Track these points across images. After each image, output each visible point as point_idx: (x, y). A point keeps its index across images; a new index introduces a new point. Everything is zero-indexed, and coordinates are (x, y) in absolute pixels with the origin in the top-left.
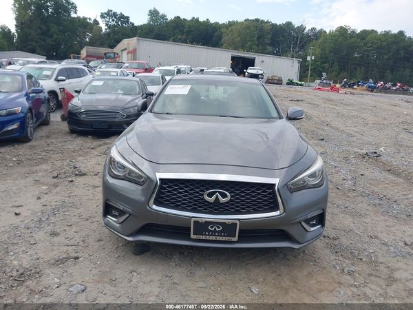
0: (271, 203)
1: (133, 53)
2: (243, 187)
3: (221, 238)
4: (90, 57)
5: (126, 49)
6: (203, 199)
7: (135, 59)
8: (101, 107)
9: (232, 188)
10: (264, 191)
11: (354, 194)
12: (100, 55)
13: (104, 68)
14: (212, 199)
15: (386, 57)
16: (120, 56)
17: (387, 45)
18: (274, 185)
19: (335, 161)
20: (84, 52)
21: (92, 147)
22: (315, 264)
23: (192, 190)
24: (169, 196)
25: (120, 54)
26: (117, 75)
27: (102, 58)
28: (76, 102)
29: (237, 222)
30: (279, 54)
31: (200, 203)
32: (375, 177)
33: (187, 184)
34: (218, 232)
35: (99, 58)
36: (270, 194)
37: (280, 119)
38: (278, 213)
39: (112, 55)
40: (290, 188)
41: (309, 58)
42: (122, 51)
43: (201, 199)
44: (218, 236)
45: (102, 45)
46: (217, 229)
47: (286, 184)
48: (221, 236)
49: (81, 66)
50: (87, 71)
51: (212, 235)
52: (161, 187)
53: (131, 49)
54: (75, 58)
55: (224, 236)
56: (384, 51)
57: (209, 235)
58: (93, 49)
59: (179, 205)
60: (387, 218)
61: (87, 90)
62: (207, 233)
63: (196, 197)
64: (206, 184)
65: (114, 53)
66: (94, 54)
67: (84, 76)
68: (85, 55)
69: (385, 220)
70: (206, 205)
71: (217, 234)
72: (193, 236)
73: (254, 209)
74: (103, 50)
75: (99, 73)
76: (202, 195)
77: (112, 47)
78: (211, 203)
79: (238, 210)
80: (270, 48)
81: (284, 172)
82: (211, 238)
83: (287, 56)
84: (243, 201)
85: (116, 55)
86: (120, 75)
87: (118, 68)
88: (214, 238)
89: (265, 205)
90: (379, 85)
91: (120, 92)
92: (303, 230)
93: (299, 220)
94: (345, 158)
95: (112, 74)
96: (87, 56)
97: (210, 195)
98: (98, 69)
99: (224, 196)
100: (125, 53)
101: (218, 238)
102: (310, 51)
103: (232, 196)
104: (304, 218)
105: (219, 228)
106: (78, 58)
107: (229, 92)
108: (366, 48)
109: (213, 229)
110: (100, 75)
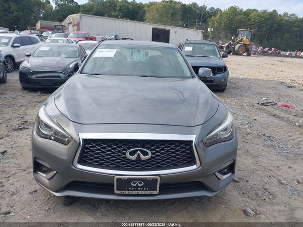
0: (189, 158)
1: (78, 26)
2: (163, 145)
3: (143, 192)
4: (43, 29)
5: (71, 23)
6: (125, 157)
7: (78, 30)
8: (47, 69)
9: (153, 145)
10: (182, 148)
11: (251, 137)
12: (52, 27)
13: (54, 36)
14: (134, 157)
15: (265, 29)
16: (67, 29)
17: (265, 20)
18: (191, 142)
19: (233, 108)
20: (38, 25)
21: (39, 101)
22: (227, 206)
23: (114, 149)
24: (92, 155)
25: (67, 26)
26: (64, 42)
27: (53, 30)
28: (26, 64)
29: (158, 177)
30: (187, 27)
31: (123, 161)
32: (265, 121)
33: (110, 144)
34: (140, 187)
35: (50, 29)
36: (187, 149)
37: (193, 78)
38: (195, 167)
39: (61, 27)
40: (206, 143)
41: (209, 30)
42: (69, 24)
43: (124, 157)
44: (140, 190)
45: (53, 20)
46: (139, 185)
47: (202, 140)
48: (143, 190)
49: (34, 36)
50: (39, 40)
51: (134, 190)
52: (84, 147)
53: (76, 23)
54: (31, 29)
55: (146, 190)
56: (262, 25)
57: (131, 190)
58: (45, 23)
59: (102, 164)
60: (279, 157)
61: (35, 55)
62: (130, 189)
63: (119, 155)
64: (128, 143)
65: (62, 26)
66: (46, 27)
67: (36, 43)
68: (39, 27)
69: (278, 160)
70: (128, 163)
71: (139, 189)
72: (116, 192)
73: (173, 164)
74: (54, 24)
75: (49, 41)
76: (125, 154)
77: (61, 21)
78: (133, 161)
79: (159, 166)
80: (180, 23)
81: (200, 129)
82: (134, 192)
83: (194, 28)
84: (163, 157)
85: (64, 28)
86: (66, 43)
87: (65, 37)
88: (136, 192)
89: (184, 160)
90: (260, 49)
91: (63, 55)
92: (217, 179)
93: (213, 171)
94: (240, 106)
95: (60, 41)
96: (41, 28)
97: (132, 154)
98: (49, 38)
99: (145, 154)
100: (71, 26)
101: (140, 192)
102: (210, 25)
103: (152, 154)
104: (218, 169)
105: (141, 183)
106: (34, 29)
107: (150, 55)
108: (249, 23)
109: (135, 185)
110: (50, 42)
